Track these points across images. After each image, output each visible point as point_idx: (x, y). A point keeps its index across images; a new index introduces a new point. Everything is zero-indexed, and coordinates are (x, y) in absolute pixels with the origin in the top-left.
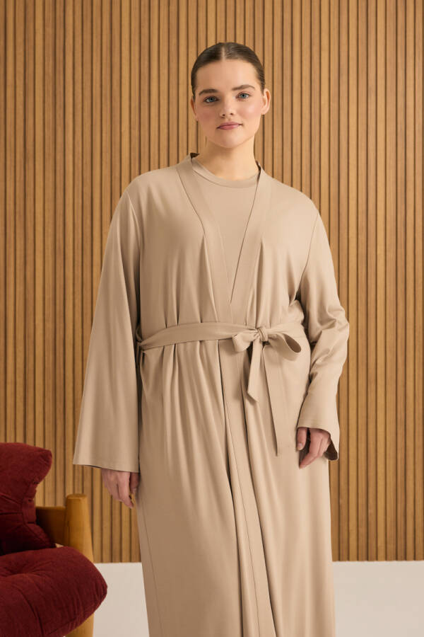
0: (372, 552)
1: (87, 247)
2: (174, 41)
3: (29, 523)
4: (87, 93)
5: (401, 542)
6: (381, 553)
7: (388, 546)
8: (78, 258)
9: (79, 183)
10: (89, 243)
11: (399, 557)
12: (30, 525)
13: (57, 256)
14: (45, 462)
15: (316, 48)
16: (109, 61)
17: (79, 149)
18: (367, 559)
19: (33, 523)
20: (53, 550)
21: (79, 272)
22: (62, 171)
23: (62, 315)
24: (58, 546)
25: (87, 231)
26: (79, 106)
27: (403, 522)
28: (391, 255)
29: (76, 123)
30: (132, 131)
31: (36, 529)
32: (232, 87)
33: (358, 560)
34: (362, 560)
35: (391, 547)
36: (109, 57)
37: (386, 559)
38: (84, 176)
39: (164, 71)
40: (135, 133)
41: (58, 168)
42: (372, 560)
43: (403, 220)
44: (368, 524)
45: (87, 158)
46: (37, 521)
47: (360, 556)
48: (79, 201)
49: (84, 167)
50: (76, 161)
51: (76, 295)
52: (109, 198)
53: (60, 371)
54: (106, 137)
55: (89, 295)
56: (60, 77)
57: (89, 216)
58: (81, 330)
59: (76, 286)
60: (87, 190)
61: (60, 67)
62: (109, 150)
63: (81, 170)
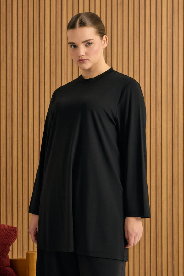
3: (6, 266)
8: (20, 120)
10: (26, 112)
12: (7, 268)
19: (8, 266)
21: (20, 129)
23: (11, 153)
26: (20, 32)
29: (19, 41)
31: (10, 270)
38: (24, 73)
40: (53, 47)
41: (8, 68)
45: (25, 62)
48: (20, 87)
49: (23, 67)
50: (19, 63)
51: (19, 142)
52: (38, 85)
53: (9, 186)
54: (36, 49)
55: (26, 141)
56: (9, 15)
57: (26, 96)
58: (21, 162)
59: (19, 136)
60: (25, 80)
61: (9, 9)
62: (38, 57)
63: (21, 69)
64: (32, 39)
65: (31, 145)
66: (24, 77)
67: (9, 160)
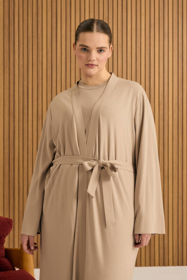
0: (166, 262)
1: (25, 111)
2: (68, 10)
4: (25, 36)
5: (180, 257)
6: (171, 262)
7: (174, 259)
8: (21, 117)
9: (21, 80)
11: (179, 264)
12: (2, 259)
13: (10, 116)
14: (10, 225)
15: (138, 14)
16: (36, 20)
17: (21, 63)
18: (164, 265)
19: (3, 257)
20: (14, 271)
21: (21, 125)
22: (13, 74)
24: (17, 269)
25: (26, 103)
26: (21, 42)
27: (181, 247)
28: (175, 116)
30: (48, 54)
31: (5, 260)
32: (96, 47)
33: (159, 266)
34: (161, 266)
35: (176, 259)
36: (36, 18)
37: (173, 265)
38: (24, 77)
39: (64, 25)
40: (49, 55)
41: (11, 72)
42: (166, 266)
43: (181, 99)
44: (164, 248)
46: (5, 256)
47: (160, 264)
48: (21, 89)
49: (24, 72)
50: (20, 69)
51: (20, 136)
52: (36, 87)
53: (12, 173)
54: (35, 57)
55: (26, 135)
56: (12, 27)
57: (26, 96)
58: (22, 153)
59: (20, 131)
60: (25, 83)
61: (12, 22)
62: (36, 63)
63: (22, 74)
64: (31, 48)
65: (30, 138)
66: (24, 80)
67: (12, 151)
